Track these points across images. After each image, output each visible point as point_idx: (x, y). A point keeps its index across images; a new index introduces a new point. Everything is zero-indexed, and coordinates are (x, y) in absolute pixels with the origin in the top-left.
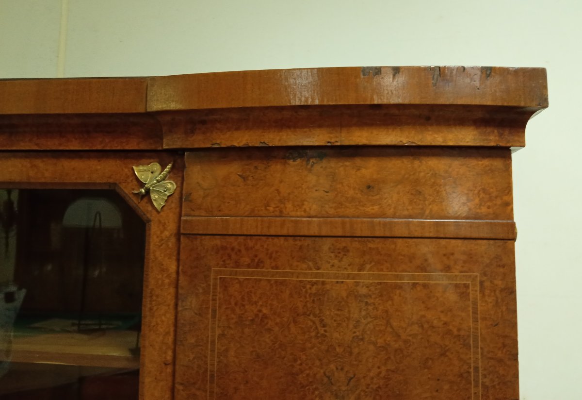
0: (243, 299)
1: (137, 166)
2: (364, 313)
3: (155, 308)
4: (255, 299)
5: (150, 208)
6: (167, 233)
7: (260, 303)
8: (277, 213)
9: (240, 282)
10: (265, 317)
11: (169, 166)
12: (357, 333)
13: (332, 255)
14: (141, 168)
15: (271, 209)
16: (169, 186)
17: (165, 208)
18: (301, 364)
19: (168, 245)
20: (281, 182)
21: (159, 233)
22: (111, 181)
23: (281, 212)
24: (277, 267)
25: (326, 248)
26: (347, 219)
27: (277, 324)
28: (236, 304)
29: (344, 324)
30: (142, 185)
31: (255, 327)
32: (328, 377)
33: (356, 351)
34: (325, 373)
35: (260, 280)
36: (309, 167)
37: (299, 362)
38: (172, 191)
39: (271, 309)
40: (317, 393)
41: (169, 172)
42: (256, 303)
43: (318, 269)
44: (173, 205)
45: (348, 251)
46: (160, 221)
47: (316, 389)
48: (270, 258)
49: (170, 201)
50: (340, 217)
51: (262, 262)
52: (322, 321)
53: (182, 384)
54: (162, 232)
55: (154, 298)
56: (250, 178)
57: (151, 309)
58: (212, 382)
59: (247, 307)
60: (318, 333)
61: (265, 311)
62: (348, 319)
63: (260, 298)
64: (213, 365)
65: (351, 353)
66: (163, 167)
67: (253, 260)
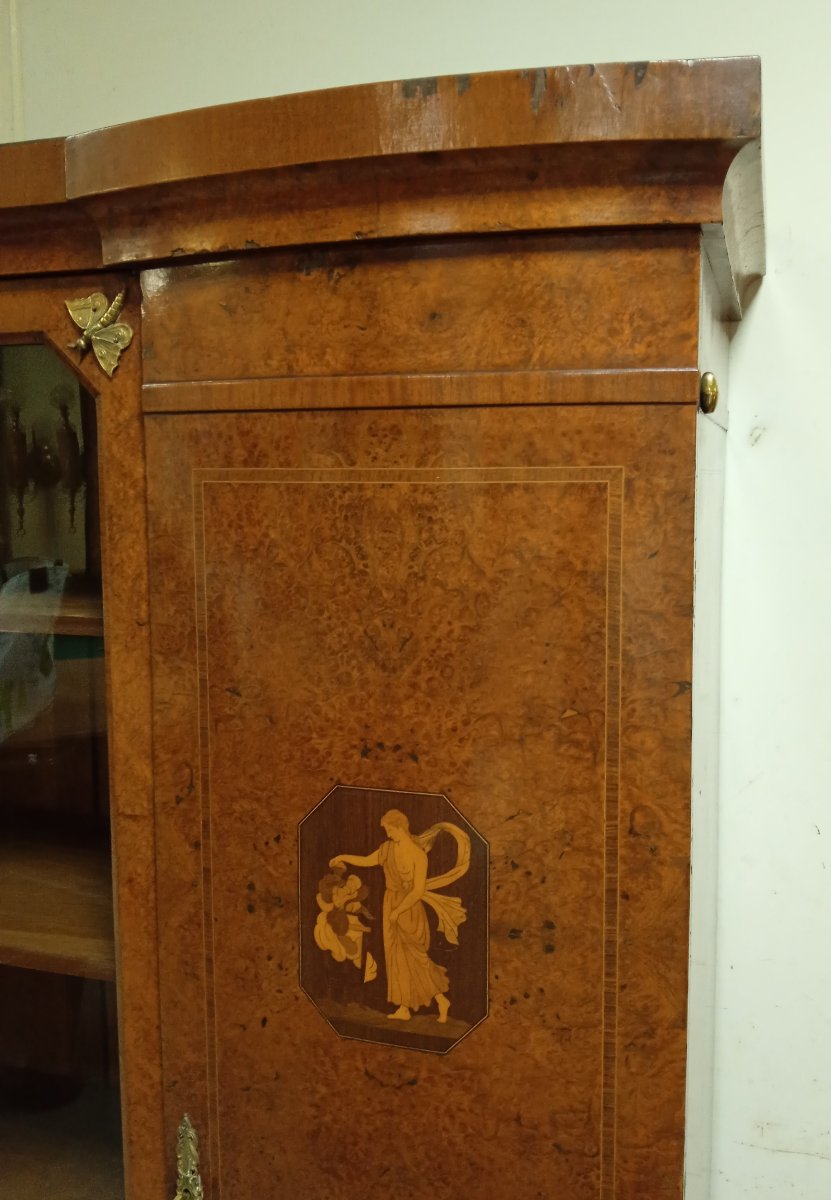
0: (239, 516)
1: (72, 300)
2: (425, 536)
3: (117, 536)
4: (257, 516)
5: (96, 373)
6: (126, 414)
7: (266, 522)
8: (284, 371)
9: (233, 490)
10: (273, 544)
11: (119, 298)
12: (416, 569)
13: (374, 440)
14: (77, 303)
15: (274, 363)
16: (122, 332)
17: (119, 372)
18: (330, 618)
19: (129, 434)
20: (288, 314)
21: (113, 413)
22: (36, 328)
23: (290, 368)
24: (288, 464)
25: (363, 428)
26: (398, 377)
27: (291, 555)
28: (230, 526)
29: (395, 554)
30: (80, 332)
31: (259, 561)
32: (371, 638)
33: (413, 597)
34: (365, 632)
35: (263, 486)
36: (332, 283)
37: (326, 615)
38: (127, 341)
39: (282, 532)
40: (354, 662)
41: (120, 309)
42: (259, 523)
43: (353, 464)
44: (131, 366)
45: (399, 432)
46: (113, 393)
47: (354, 656)
48: (277, 448)
49: (126, 359)
50: (384, 374)
51: (265, 456)
52: (360, 549)
53: (161, 653)
54: (118, 412)
55: (115, 520)
56: (240, 310)
57: (111, 538)
58: (202, 649)
59: (246, 530)
60: (354, 569)
61: (273, 535)
62: (401, 545)
63: (265, 515)
64: (201, 621)
65: (405, 601)
66: (111, 300)
67: (251, 453)
